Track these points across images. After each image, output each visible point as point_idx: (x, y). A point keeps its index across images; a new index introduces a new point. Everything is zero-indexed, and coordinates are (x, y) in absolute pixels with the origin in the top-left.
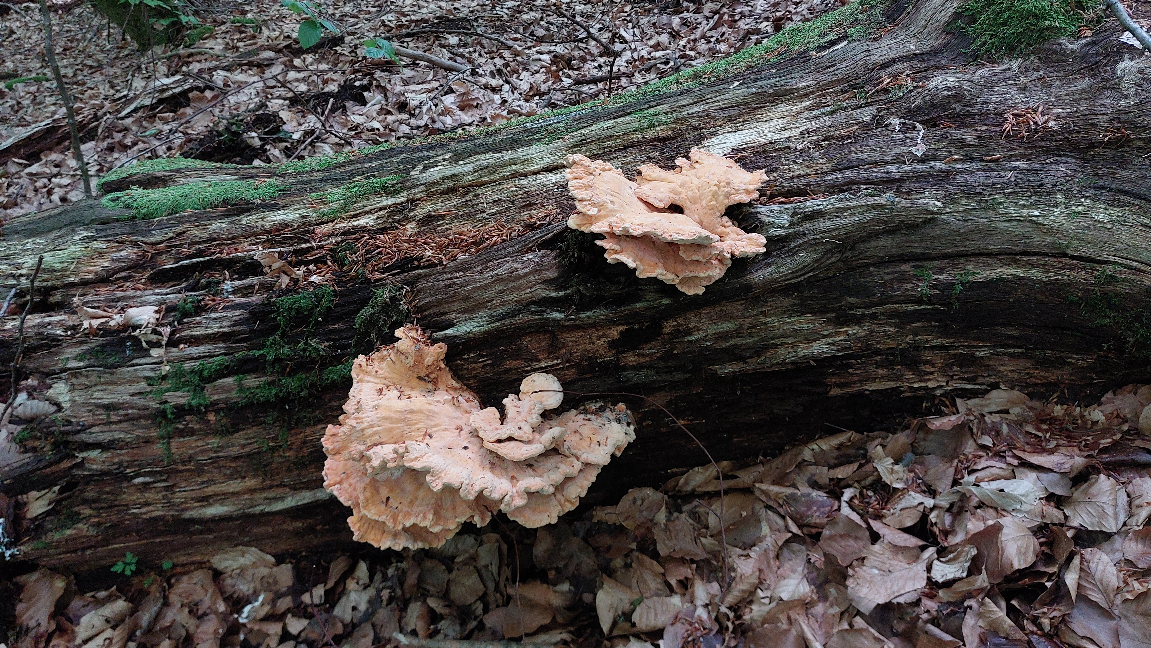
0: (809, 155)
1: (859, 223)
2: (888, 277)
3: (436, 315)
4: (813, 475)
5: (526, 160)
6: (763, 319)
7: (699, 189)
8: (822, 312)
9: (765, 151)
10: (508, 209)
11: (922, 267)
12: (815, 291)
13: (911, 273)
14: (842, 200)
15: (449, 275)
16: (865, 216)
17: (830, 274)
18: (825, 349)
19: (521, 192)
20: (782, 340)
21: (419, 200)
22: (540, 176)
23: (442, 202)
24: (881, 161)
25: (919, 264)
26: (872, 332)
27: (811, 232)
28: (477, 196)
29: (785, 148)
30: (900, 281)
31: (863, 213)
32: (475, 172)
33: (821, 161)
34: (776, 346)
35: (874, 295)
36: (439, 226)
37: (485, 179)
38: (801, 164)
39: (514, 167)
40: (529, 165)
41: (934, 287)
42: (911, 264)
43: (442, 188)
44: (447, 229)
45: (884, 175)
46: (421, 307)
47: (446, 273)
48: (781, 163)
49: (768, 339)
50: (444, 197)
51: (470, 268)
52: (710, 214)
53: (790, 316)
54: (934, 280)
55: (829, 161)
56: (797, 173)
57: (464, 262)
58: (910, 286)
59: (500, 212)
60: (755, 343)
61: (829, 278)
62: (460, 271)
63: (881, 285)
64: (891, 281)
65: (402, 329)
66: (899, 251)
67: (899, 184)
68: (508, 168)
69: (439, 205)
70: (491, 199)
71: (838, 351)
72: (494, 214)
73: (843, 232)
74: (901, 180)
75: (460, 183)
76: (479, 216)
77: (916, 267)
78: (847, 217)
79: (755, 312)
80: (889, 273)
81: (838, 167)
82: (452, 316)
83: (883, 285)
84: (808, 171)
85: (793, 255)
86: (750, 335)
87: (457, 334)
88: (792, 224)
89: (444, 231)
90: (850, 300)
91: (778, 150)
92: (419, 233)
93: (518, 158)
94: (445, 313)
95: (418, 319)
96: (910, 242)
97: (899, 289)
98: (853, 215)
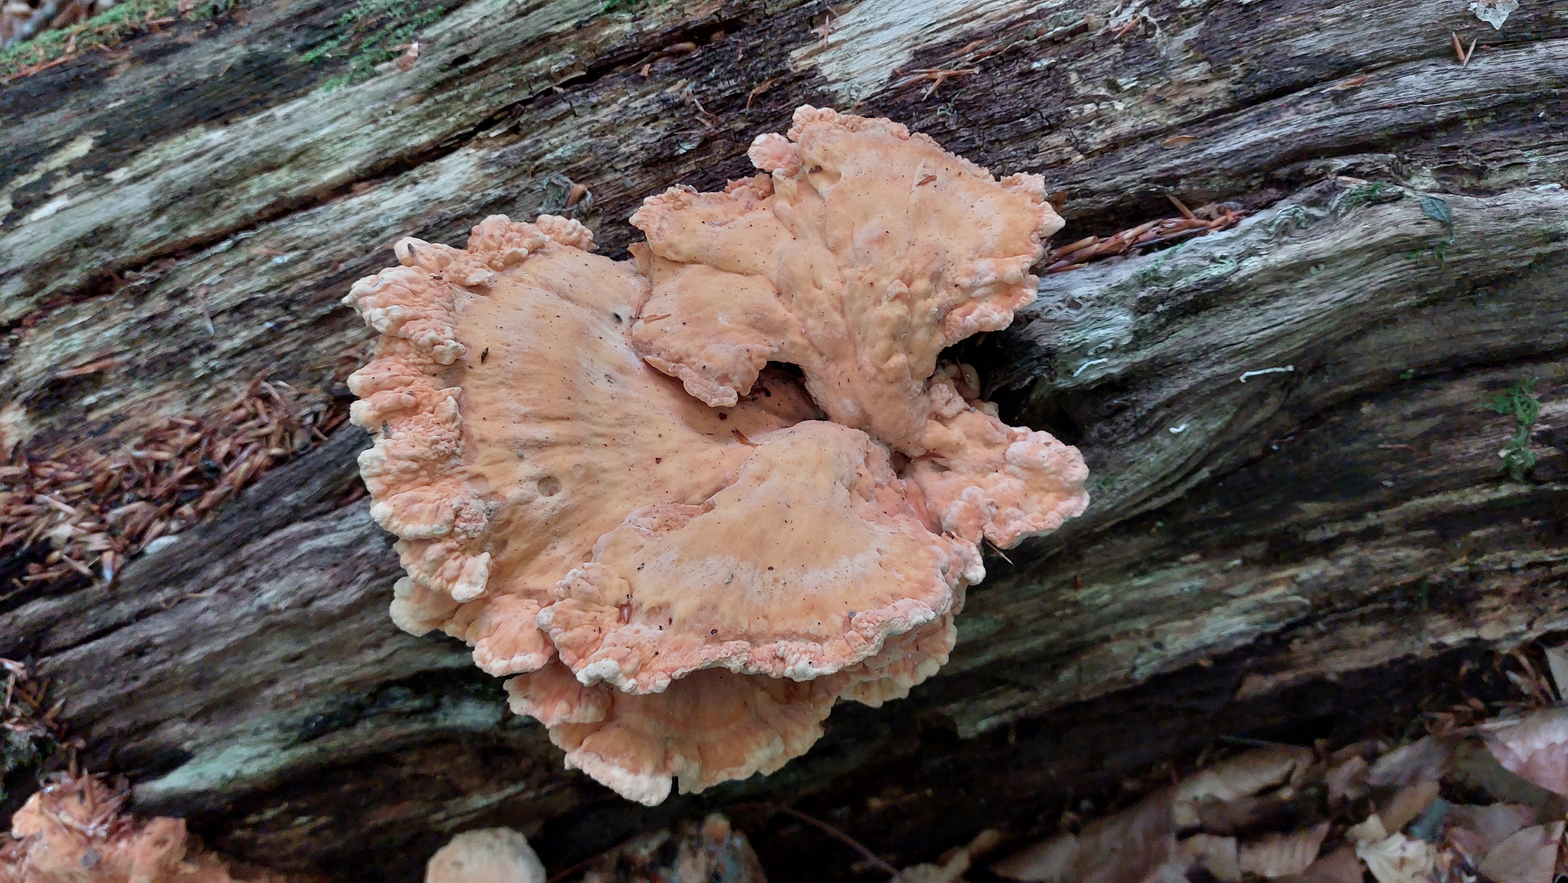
0: (1152, 54)
1: (1346, 306)
2: (1416, 429)
3: (125, 735)
4: (1201, 857)
5: (303, 151)
6: (1068, 594)
7: (841, 305)
8: (1228, 547)
9: (1016, 53)
10: (276, 333)
11: (1505, 384)
12: (1214, 504)
13: (1479, 407)
14: (1284, 230)
15: (137, 604)
16: (1362, 281)
17: (1255, 450)
18: (1239, 624)
19: (304, 267)
20: (1121, 626)
21: (16, 323)
22: (354, 202)
23: (83, 326)
24: (1376, 57)
25: (1501, 375)
26: (1361, 567)
27: (1201, 354)
28: (180, 296)
29: (1073, 33)
30: (1446, 433)
31: (1354, 273)
32: (158, 212)
33: (1192, 73)
34: (1106, 639)
35: (1378, 485)
36: (90, 409)
37: (194, 231)
38: (1133, 92)
39: (274, 180)
40: (314, 166)
41: (1545, 438)
42: (1480, 378)
43: (73, 279)
44: (117, 419)
45: (1399, 117)
46: (78, 718)
47: (125, 597)
48: (1070, 97)
49: (1083, 629)
50: (86, 310)
51: (192, 573)
52: (897, 397)
53: (1143, 574)
54: (1545, 420)
55: (1218, 72)
56: (1125, 127)
57: (167, 558)
58: (1475, 446)
59: (256, 345)
60: (1050, 645)
61: (1251, 463)
62: (166, 583)
63: (1395, 455)
64: (1426, 436)
65: (33, 801)
66: (1447, 349)
67: (1442, 140)
68: (255, 185)
69: (78, 339)
70: (225, 297)
71: (1269, 621)
72: (240, 352)
73: (1298, 342)
74: (1452, 124)
75: (125, 255)
76: (198, 364)
77: (1492, 386)
78: (1309, 291)
79: (1048, 585)
80: (1419, 416)
81: (1248, 93)
82: (174, 731)
83: (1403, 456)
84: (1157, 117)
85: (1151, 432)
86: (1036, 633)
87: (202, 786)
88: (1140, 338)
89: (106, 427)
90: (1311, 509)
91: (1054, 41)
92: (38, 440)
93: (276, 150)
94: (150, 727)
95: (80, 753)
96: (1480, 320)
97: (1445, 458)
98: (1325, 284)
